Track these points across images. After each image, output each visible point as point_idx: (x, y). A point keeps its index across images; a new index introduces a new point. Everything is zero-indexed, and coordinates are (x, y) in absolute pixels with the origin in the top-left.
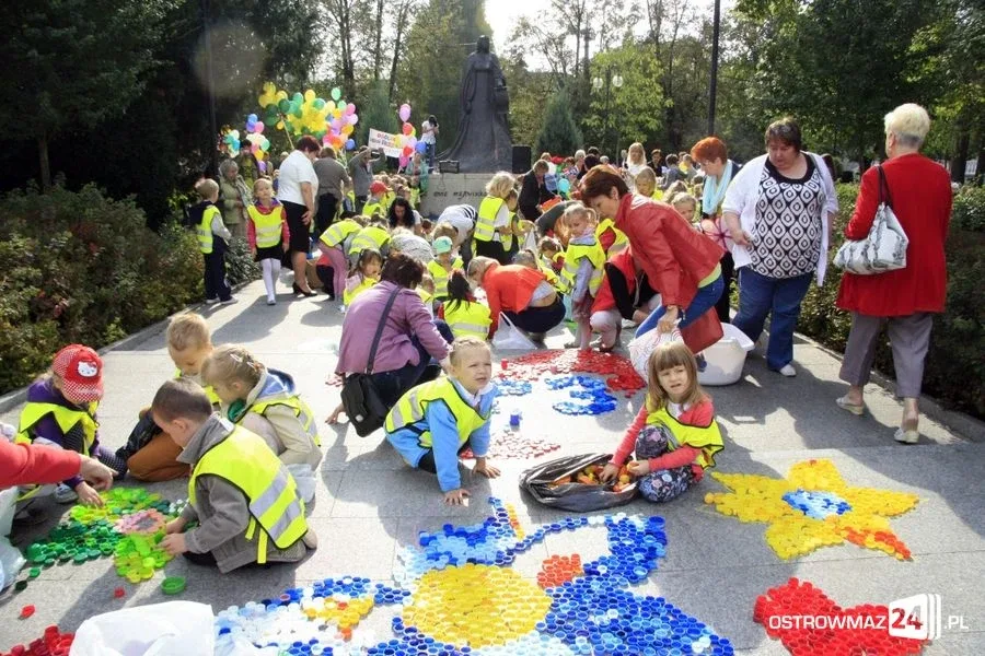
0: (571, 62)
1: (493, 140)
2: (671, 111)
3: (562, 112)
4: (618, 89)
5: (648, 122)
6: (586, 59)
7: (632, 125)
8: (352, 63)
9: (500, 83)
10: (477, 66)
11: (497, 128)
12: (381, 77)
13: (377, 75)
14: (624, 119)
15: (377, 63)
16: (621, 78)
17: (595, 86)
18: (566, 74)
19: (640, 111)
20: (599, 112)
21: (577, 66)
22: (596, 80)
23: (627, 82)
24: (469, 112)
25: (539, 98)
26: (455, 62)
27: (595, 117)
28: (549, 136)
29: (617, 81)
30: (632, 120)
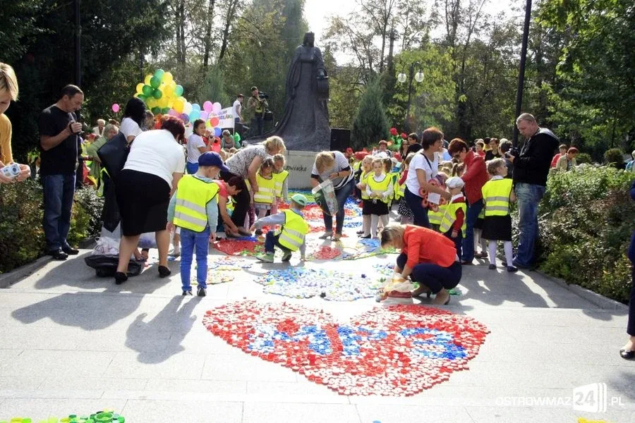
0: (377, 59)
1: (314, 122)
2: (462, 106)
3: (375, 102)
4: (418, 84)
5: (443, 113)
6: (390, 57)
7: (430, 115)
8: (185, 48)
9: (323, 74)
10: (303, 57)
11: (317, 113)
12: (209, 63)
13: (206, 60)
14: (423, 110)
15: (207, 51)
16: (422, 74)
17: (399, 80)
18: (371, 69)
19: (436, 104)
20: (400, 103)
21: (382, 63)
22: (400, 75)
23: (428, 78)
24: (293, 97)
25: (348, 89)
26: (276, 54)
27: (397, 107)
28: (362, 120)
29: (419, 77)
30: (431, 111)
